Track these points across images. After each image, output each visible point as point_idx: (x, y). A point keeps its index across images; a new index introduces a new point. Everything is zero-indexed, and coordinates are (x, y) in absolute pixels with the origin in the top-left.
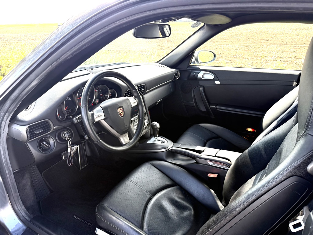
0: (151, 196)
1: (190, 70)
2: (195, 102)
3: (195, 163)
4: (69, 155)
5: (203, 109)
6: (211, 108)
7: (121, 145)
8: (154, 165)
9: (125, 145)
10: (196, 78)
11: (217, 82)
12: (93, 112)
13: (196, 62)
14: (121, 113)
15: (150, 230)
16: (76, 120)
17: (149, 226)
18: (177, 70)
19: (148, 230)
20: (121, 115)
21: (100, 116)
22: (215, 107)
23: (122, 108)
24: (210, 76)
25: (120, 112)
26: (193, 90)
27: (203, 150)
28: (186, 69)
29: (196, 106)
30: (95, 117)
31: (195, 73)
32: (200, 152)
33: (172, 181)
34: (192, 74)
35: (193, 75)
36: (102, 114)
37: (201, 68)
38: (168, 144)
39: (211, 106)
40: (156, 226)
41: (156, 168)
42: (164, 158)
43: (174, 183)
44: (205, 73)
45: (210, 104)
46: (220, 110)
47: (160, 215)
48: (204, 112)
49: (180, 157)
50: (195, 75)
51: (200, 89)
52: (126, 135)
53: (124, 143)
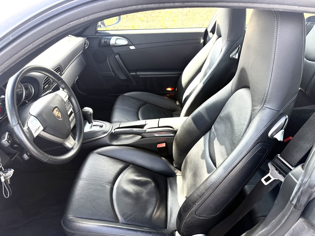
0: (112, 186)
1: (100, 37)
2: (113, 71)
3: (141, 138)
4: (4, 185)
5: (122, 77)
6: (132, 75)
7: (68, 150)
8: (100, 154)
9: (72, 148)
10: (108, 45)
11: (132, 48)
12: (27, 126)
13: (102, 26)
14: (59, 115)
15: (127, 219)
16: (6, 142)
17: (123, 215)
18: (85, 38)
19: (125, 219)
20: (59, 117)
21: (38, 128)
22: (135, 73)
23: (56, 109)
24: (124, 42)
25: (57, 113)
26: (108, 59)
27: (145, 124)
28: (95, 35)
29: (115, 76)
30: (33, 132)
31: (106, 40)
32: (142, 127)
33: (124, 162)
34: (103, 41)
35: (105, 42)
36: (39, 124)
37: (112, 33)
38: (107, 127)
39: (131, 74)
40: (130, 213)
41: (104, 156)
42: (108, 142)
43: (127, 164)
44: (117, 39)
45: (130, 71)
46: (141, 76)
47: (128, 200)
48: (124, 80)
49: (124, 136)
50: (106, 42)
51: (116, 56)
52: (70, 137)
53: (71, 147)
